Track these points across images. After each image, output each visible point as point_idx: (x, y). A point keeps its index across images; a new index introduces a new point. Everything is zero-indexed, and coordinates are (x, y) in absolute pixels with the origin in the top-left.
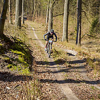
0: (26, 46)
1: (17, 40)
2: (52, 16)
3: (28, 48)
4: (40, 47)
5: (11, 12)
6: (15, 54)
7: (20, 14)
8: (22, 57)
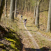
0: (18, 35)
1: (10, 30)
2: (39, 12)
3: (19, 36)
4: (28, 36)
5: (6, 8)
6: (8, 41)
7: (14, 9)
8: (13, 44)
